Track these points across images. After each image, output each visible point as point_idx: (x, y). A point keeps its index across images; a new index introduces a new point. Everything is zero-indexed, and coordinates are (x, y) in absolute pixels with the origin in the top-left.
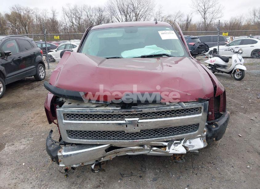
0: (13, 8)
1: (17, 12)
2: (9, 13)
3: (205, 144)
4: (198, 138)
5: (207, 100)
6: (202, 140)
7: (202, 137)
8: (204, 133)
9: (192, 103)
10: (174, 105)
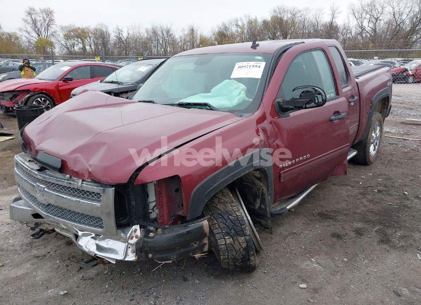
0: (275, 11)
1: (279, 15)
2: (269, 18)
3: (131, 257)
4: (125, 242)
5: (112, 186)
6: (127, 248)
7: (129, 244)
8: (132, 238)
9: (92, 184)
10: (73, 181)
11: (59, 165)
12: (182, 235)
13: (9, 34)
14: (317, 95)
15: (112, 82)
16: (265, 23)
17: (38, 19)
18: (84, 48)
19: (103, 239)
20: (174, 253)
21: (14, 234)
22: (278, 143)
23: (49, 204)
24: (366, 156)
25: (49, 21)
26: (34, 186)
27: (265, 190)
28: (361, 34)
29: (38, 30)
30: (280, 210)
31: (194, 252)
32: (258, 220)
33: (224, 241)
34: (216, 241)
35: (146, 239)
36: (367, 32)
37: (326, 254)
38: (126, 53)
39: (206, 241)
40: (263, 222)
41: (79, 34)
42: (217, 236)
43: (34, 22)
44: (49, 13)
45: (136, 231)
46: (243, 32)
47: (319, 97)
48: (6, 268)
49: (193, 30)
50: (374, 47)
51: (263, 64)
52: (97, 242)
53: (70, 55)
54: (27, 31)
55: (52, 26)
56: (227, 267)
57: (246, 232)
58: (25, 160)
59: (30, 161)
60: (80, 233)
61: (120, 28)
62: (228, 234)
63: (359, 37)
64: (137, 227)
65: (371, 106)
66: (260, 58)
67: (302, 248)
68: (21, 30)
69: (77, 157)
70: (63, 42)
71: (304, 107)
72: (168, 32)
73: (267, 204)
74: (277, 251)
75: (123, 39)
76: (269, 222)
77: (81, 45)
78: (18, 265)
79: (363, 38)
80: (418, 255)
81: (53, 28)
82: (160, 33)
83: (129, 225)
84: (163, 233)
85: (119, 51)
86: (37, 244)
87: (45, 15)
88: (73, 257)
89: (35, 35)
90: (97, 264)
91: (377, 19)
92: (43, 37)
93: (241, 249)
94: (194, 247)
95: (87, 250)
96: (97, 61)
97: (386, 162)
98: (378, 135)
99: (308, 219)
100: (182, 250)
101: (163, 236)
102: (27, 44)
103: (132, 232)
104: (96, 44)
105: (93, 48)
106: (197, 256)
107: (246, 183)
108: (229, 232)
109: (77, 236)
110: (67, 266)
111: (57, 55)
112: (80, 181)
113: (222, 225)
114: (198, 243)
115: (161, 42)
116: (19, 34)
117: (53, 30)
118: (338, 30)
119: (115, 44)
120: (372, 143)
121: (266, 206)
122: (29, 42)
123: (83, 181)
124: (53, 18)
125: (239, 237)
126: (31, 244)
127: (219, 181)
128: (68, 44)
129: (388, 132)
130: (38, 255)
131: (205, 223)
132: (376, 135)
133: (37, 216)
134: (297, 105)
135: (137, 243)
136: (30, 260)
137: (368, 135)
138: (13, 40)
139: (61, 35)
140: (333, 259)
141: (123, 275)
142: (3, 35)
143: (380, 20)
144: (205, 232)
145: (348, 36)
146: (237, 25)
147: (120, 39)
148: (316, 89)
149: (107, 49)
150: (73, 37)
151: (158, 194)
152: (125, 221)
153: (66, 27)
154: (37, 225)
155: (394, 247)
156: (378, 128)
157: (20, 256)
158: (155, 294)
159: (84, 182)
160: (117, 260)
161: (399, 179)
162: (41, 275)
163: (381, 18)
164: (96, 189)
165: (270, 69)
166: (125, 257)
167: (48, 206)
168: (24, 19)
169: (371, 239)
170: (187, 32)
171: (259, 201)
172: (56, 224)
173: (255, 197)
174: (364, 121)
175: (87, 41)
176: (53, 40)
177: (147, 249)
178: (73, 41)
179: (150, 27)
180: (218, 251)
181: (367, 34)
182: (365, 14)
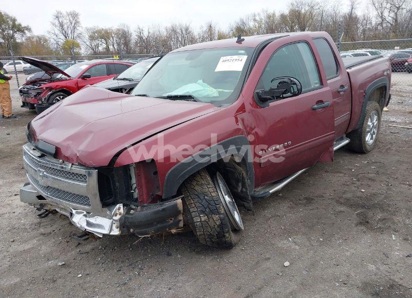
0: (292, 4)
1: (296, 9)
2: (286, 12)
3: (116, 232)
4: (110, 219)
5: (96, 168)
6: (112, 223)
7: (114, 220)
8: (116, 215)
9: (80, 167)
10: (65, 165)
11: (53, 152)
12: (158, 212)
13: (38, 37)
14: (292, 85)
15: (124, 79)
16: (283, 17)
17: (65, 21)
18: (107, 49)
19: (93, 216)
20: (152, 228)
21: (26, 215)
22: (256, 131)
23: (48, 186)
24: (362, 145)
25: (75, 24)
26: (36, 171)
27: (245, 174)
28: (381, 24)
29: (65, 32)
30: (263, 194)
31: (170, 227)
32: (242, 203)
33: (199, 219)
34: (192, 218)
35: (127, 216)
36: (388, 22)
37: (304, 234)
38: (147, 51)
39: (181, 217)
40: (246, 204)
41: (103, 35)
42: (193, 214)
43: (62, 25)
44: (74, 15)
45: (120, 209)
46: (260, 27)
47: (295, 86)
48: (16, 243)
49: (211, 26)
50: (396, 36)
51: (245, 58)
52: (88, 219)
53: (95, 55)
54: (55, 34)
55: (78, 28)
56: (204, 243)
57: (221, 210)
58: (30, 148)
59: (34, 149)
60: (74, 212)
61: (141, 27)
62: (203, 212)
63: (380, 27)
64: (121, 206)
65: (364, 96)
66: (243, 52)
67: (282, 229)
68: (49, 32)
69: (69, 144)
70: (88, 43)
71: (281, 96)
72: (187, 29)
73: (248, 187)
74: (257, 230)
75: (144, 38)
76: (251, 204)
77: (105, 46)
78: (26, 241)
79: (383, 28)
80: (393, 236)
81: (79, 30)
82: (179, 31)
83: (114, 203)
84: (142, 210)
85: (140, 49)
86: (45, 224)
87: (71, 18)
88: (74, 235)
89: (63, 37)
90: (88, 238)
91: (398, 8)
92: (70, 38)
93: (216, 226)
94: (170, 223)
95: (79, 226)
96: (116, 59)
97: (384, 150)
98: (375, 124)
99: (293, 203)
100: (159, 226)
101: (141, 213)
102: (56, 46)
103: (116, 210)
104: (118, 45)
105: (116, 47)
106: (174, 231)
107: (228, 168)
108: (204, 210)
109: (71, 214)
110: (68, 242)
111: (83, 55)
112: (70, 165)
113: (198, 205)
114: (173, 219)
115: (180, 40)
116: (47, 36)
117: (79, 32)
118: (358, 20)
119: (136, 43)
120: (369, 132)
121: (246, 189)
122: (57, 44)
123: (73, 164)
124: (78, 20)
125: (213, 215)
126: (40, 223)
127: (194, 164)
128: (93, 45)
129: (394, 122)
130: (43, 233)
131: (179, 201)
132: (373, 124)
133: (40, 197)
134: (275, 95)
135: (120, 219)
136: (37, 237)
137: (363, 123)
138: (42, 43)
139: (86, 36)
140: (309, 239)
141: (115, 250)
142: (33, 38)
143: (402, 9)
144: (180, 209)
145: (368, 26)
146: (255, 20)
147: (141, 38)
148: (292, 79)
149: (129, 48)
150: (97, 39)
151: (138, 176)
152: (110, 200)
153: (91, 29)
154: (42, 206)
155: (372, 229)
156: (376, 117)
157: (28, 234)
158: (140, 266)
159: (73, 166)
160: (104, 235)
161: (393, 167)
162: (44, 249)
163: (403, 6)
164: (83, 171)
165: (252, 62)
166: (110, 232)
167: (48, 188)
168: (52, 23)
169: (350, 221)
170: (205, 28)
171: (240, 184)
172: (56, 205)
173: (238, 181)
174: (357, 109)
175: (110, 42)
176: (79, 41)
177: (128, 224)
178: (97, 42)
179: (169, 25)
180: (195, 227)
181: (388, 24)
182: (385, 4)
